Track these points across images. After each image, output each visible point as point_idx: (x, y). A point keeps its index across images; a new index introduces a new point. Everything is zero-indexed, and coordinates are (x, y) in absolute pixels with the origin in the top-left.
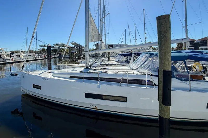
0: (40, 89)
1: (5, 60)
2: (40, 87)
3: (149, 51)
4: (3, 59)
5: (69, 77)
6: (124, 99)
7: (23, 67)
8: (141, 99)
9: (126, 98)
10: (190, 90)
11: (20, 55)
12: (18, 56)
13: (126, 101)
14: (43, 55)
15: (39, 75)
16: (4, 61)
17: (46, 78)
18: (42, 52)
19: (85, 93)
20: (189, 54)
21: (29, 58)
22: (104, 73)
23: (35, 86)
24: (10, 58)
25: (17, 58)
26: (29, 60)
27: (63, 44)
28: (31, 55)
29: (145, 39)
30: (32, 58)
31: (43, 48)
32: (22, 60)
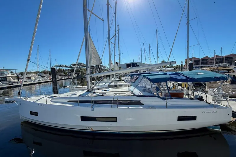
0: (37, 115)
1: (12, 83)
2: (37, 114)
3: (160, 69)
4: (8, 82)
5: (68, 102)
6: (115, 119)
7: (19, 93)
8: (126, 119)
9: (116, 118)
10: (166, 107)
11: (31, 77)
12: (28, 78)
13: (117, 121)
14: (59, 76)
15: (36, 101)
16: (10, 84)
17: (43, 104)
18: (58, 73)
19: (80, 117)
20: (170, 76)
21: (42, 80)
22: (101, 95)
23: (32, 113)
24: (18, 80)
25: (27, 81)
26: (42, 81)
27: (81, 64)
28: (44, 77)
29: (158, 58)
30: (46, 80)
31: (60, 69)
32: (33, 82)
